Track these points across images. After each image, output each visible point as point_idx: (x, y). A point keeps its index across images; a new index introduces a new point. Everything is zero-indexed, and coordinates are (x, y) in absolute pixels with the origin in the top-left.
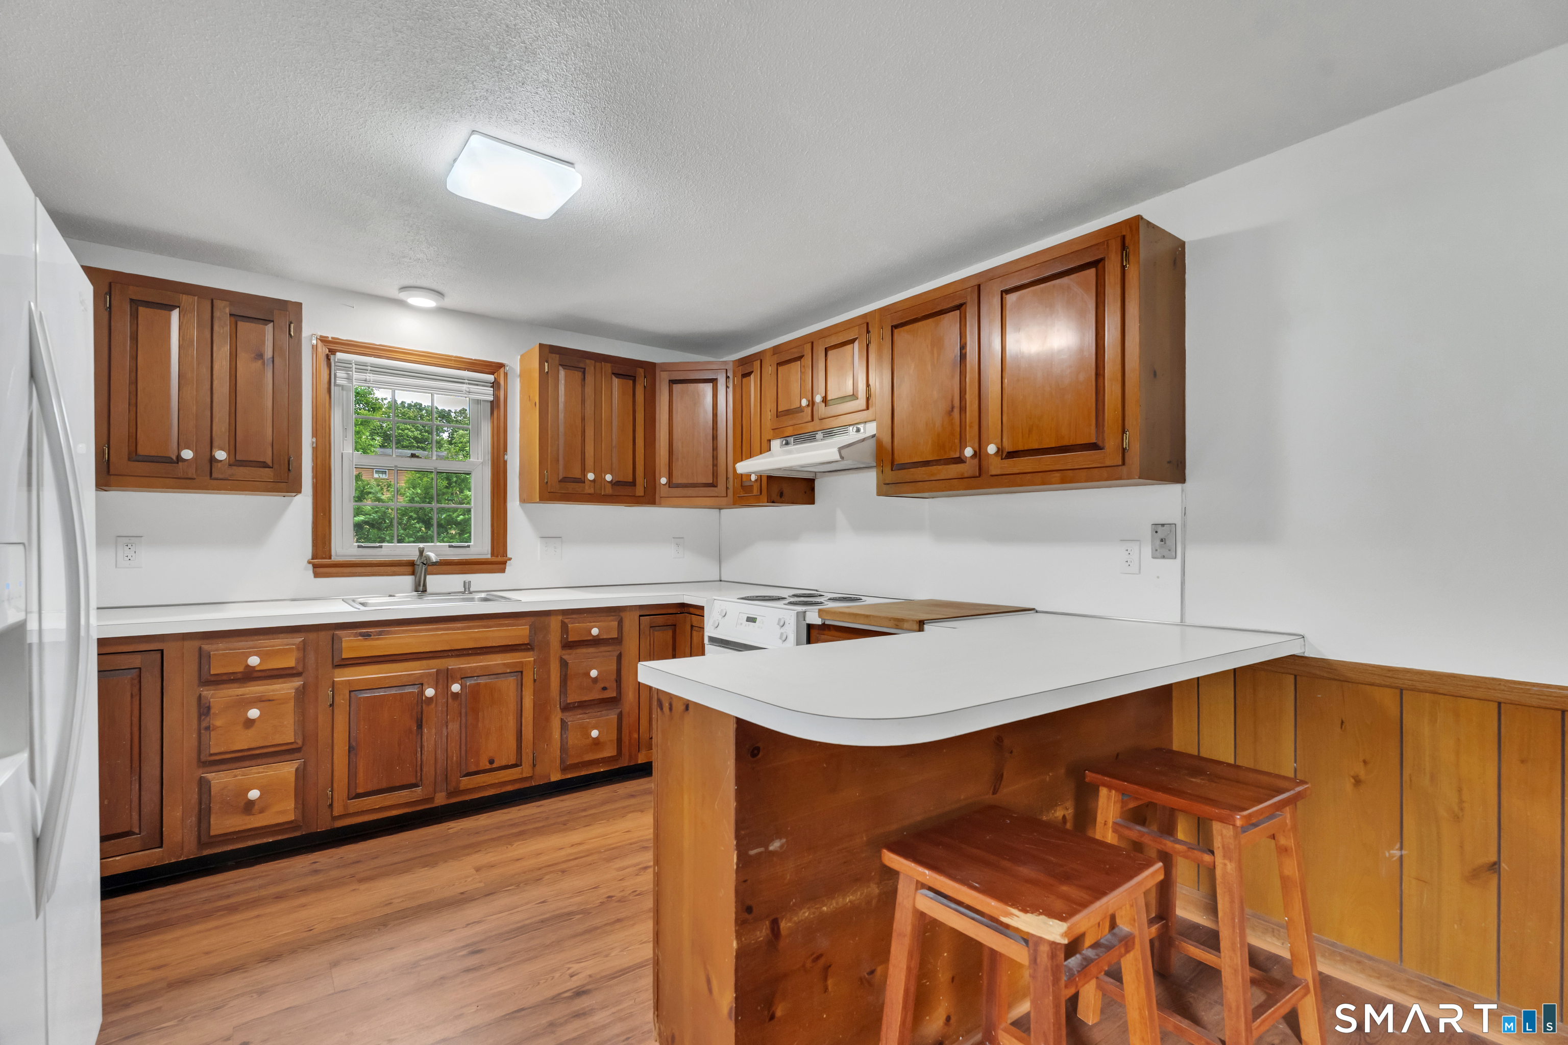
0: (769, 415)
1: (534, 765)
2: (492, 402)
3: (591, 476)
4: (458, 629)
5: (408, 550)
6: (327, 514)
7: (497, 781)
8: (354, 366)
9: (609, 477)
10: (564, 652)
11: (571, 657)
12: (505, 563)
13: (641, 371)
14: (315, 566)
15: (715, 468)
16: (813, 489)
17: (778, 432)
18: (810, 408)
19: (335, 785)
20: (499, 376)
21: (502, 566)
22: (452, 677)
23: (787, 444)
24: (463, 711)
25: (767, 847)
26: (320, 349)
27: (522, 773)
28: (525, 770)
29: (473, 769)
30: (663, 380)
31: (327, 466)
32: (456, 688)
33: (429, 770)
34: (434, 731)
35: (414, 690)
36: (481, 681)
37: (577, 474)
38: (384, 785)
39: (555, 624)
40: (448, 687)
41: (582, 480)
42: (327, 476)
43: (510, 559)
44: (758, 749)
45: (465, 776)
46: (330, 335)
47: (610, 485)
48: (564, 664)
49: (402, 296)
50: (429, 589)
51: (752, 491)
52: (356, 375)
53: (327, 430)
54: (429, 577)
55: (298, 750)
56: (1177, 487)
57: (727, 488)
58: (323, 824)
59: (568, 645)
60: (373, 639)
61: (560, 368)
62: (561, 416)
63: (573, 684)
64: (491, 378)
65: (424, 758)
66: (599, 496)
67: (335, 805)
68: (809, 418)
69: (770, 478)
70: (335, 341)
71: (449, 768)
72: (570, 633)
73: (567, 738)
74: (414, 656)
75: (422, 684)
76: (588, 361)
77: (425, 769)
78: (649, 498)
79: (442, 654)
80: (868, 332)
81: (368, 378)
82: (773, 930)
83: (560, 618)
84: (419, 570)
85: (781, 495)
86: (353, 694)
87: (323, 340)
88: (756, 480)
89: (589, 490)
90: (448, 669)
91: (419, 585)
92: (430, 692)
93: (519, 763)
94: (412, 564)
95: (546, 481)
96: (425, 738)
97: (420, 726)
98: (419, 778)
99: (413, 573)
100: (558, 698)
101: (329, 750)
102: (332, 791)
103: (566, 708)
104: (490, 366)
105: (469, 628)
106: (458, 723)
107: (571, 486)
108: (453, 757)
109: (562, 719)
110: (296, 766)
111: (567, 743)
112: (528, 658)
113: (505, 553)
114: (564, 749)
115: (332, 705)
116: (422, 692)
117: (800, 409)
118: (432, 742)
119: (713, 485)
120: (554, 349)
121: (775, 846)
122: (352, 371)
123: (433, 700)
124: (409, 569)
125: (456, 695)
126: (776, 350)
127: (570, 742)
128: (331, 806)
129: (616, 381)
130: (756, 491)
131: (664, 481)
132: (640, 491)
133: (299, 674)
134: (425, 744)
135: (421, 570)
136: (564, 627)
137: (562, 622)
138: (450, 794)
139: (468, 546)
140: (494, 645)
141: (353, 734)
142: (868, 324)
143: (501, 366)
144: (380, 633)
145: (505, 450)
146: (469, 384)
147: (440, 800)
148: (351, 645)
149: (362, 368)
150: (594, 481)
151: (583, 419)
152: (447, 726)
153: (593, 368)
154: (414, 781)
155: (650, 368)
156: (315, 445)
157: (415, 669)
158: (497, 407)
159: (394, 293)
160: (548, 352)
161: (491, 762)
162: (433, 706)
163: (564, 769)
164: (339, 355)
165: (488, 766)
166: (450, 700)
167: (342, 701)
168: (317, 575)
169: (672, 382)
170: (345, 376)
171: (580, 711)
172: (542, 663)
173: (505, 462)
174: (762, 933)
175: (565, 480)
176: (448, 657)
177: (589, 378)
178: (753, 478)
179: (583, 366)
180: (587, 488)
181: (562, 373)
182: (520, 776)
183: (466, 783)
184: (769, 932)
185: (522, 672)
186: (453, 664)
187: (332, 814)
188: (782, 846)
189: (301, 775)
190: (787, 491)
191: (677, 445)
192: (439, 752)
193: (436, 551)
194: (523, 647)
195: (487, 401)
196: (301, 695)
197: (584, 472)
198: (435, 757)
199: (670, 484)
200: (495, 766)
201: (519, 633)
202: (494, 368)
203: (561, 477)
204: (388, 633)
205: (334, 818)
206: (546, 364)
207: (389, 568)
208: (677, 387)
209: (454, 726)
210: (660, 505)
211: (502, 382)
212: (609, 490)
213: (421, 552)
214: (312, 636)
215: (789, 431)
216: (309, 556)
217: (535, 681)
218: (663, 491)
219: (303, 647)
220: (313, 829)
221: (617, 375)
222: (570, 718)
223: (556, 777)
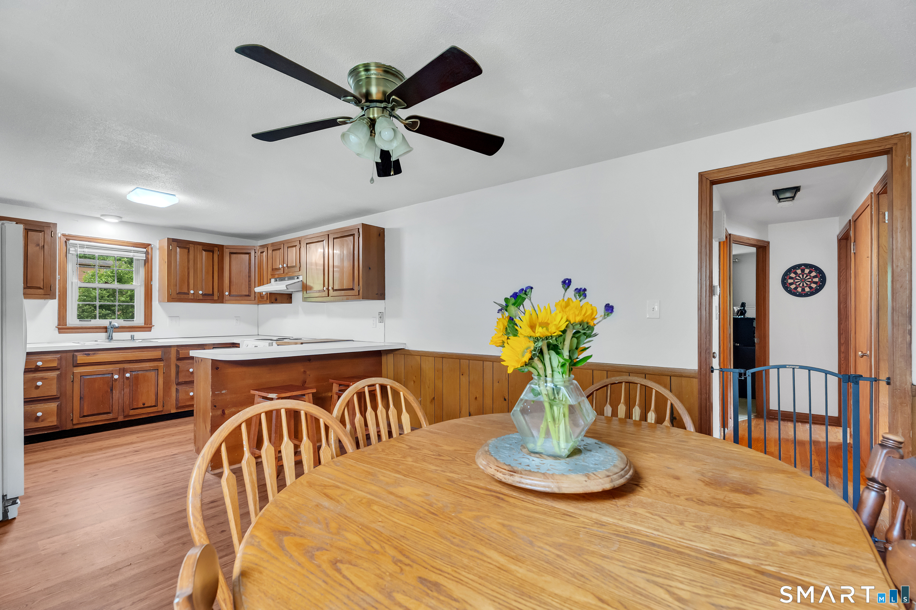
0: (270, 270)
1: (163, 406)
2: (145, 260)
3: (192, 292)
4: (129, 352)
5: (105, 322)
6: (65, 307)
7: (146, 412)
8: (78, 246)
9: (201, 292)
10: (177, 362)
11: (180, 364)
12: (151, 327)
13: (217, 249)
14: (59, 329)
15: (250, 289)
16: (291, 298)
17: (273, 276)
18: (283, 269)
19: (74, 412)
20: (148, 249)
21: (150, 329)
22: (126, 371)
23: (276, 281)
24: (131, 384)
25: (221, 392)
26: (62, 239)
27: (158, 409)
28: (160, 408)
29: (136, 407)
30: (227, 252)
31: (65, 287)
32: (128, 375)
33: (116, 408)
34: (118, 392)
35: (110, 376)
36: (139, 373)
37: (185, 291)
38: (96, 412)
39: (173, 351)
40: (124, 375)
41: (188, 294)
42: (65, 291)
43: (154, 326)
44: (218, 368)
45: (131, 410)
46: (67, 233)
47: (201, 295)
48: (177, 367)
49: (102, 218)
50: (114, 338)
51: (264, 299)
52: (79, 250)
53: (65, 272)
54: (114, 334)
55: (58, 398)
56: (383, 301)
57: (255, 297)
58: (69, 427)
59: (179, 359)
60: (91, 356)
61: (177, 248)
62: (178, 267)
63: (180, 375)
64: (145, 250)
65: (114, 402)
66: (196, 300)
67: (74, 420)
68: (283, 273)
69: (271, 294)
70: (69, 236)
71: (124, 406)
72: (180, 354)
73: (178, 396)
74: (110, 363)
75: (113, 374)
76: (191, 245)
77: (113, 407)
78: (221, 300)
79: (122, 362)
80: (300, 244)
81: (85, 250)
82: (223, 412)
83: (176, 348)
84: (110, 331)
85: (276, 300)
86: (81, 377)
87: (64, 235)
88: (265, 294)
89: (191, 297)
90: (124, 368)
91: (110, 337)
92: (116, 377)
93: (156, 405)
94: (106, 328)
95: (170, 294)
96: (114, 395)
97: (112, 390)
98: (111, 410)
99: (106, 332)
100: (175, 380)
101: (71, 398)
102: (73, 414)
103: (178, 384)
104: (144, 245)
105: (134, 352)
106: (129, 389)
107: (182, 296)
108: (126, 402)
109: (176, 389)
110: (57, 404)
111: (179, 398)
112: (161, 364)
113: (151, 323)
114: (177, 400)
115: (73, 381)
116: (113, 377)
117: (279, 269)
118: (117, 396)
119: (249, 296)
120: (174, 240)
121: (224, 392)
122: (77, 248)
123: (117, 380)
124: (105, 330)
125: (128, 378)
126: (273, 244)
127: (180, 398)
128: (72, 420)
129: (204, 253)
130: (265, 299)
131: (227, 293)
132: (216, 297)
133: (58, 369)
134: (114, 397)
135: (109, 330)
136: (178, 352)
137: (177, 350)
138: (125, 417)
139: (133, 321)
140: (145, 359)
141: (82, 393)
142: (300, 241)
143: (149, 245)
144: (94, 354)
145: (151, 280)
146: (134, 252)
147: (121, 419)
148: (81, 358)
149: (82, 246)
150: (194, 293)
151: (188, 269)
152: (124, 390)
153: (193, 248)
154: (109, 411)
155: (221, 248)
156: (59, 279)
157: (110, 368)
158: (147, 262)
159: (99, 216)
160: (172, 241)
161: (144, 404)
162: (118, 382)
163: (177, 408)
164: (71, 241)
165: (142, 406)
166: (125, 380)
167: (77, 380)
168: (60, 333)
169: (231, 253)
170: (74, 250)
171: (185, 385)
172: (168, 366)
173: (151, 285)
174: (219, 412)
175: (179, 293)
176: (124, 363)
177: (191, 252)
178: (264, 293)
179: (189, 247)
180: (190, 296)
181: (178, 249)
182: (157, 410)
183: (132, 412)
184: (221, 412)
185: (158, 369)
186: (126, 366)
187: (73, 423)
188: (225, 392)
189: (59, 408)
190: (279, 298)
191: (234, 279)
192: (120, 400)
193: (117, 322)
194: (158, 360)
195: (143, 260)
196: (59, 377)
197: (189, 290)
198: (118, 402)
199: (230, 294)
200: (145, 406)
201: (157, 354)
202: (146, 246)
203: (177, 292)
204: (98, 354)
205: (74, 425)
206: (171, 246)
207: (95, 330)
208: (233, 256)
209: (127, 390)
210: (225, 303)
211: (150, 251)
212: (201, 297)
213: (110, 323)
214: (64, 355)
215: (276, 276)
216: (56, 324)
217: (164, 373)
218: (227, 298)
219: (60, 359)
220: (64, 429)
221: (205, 250)
222: (180, 387)
223: (174, 411)
